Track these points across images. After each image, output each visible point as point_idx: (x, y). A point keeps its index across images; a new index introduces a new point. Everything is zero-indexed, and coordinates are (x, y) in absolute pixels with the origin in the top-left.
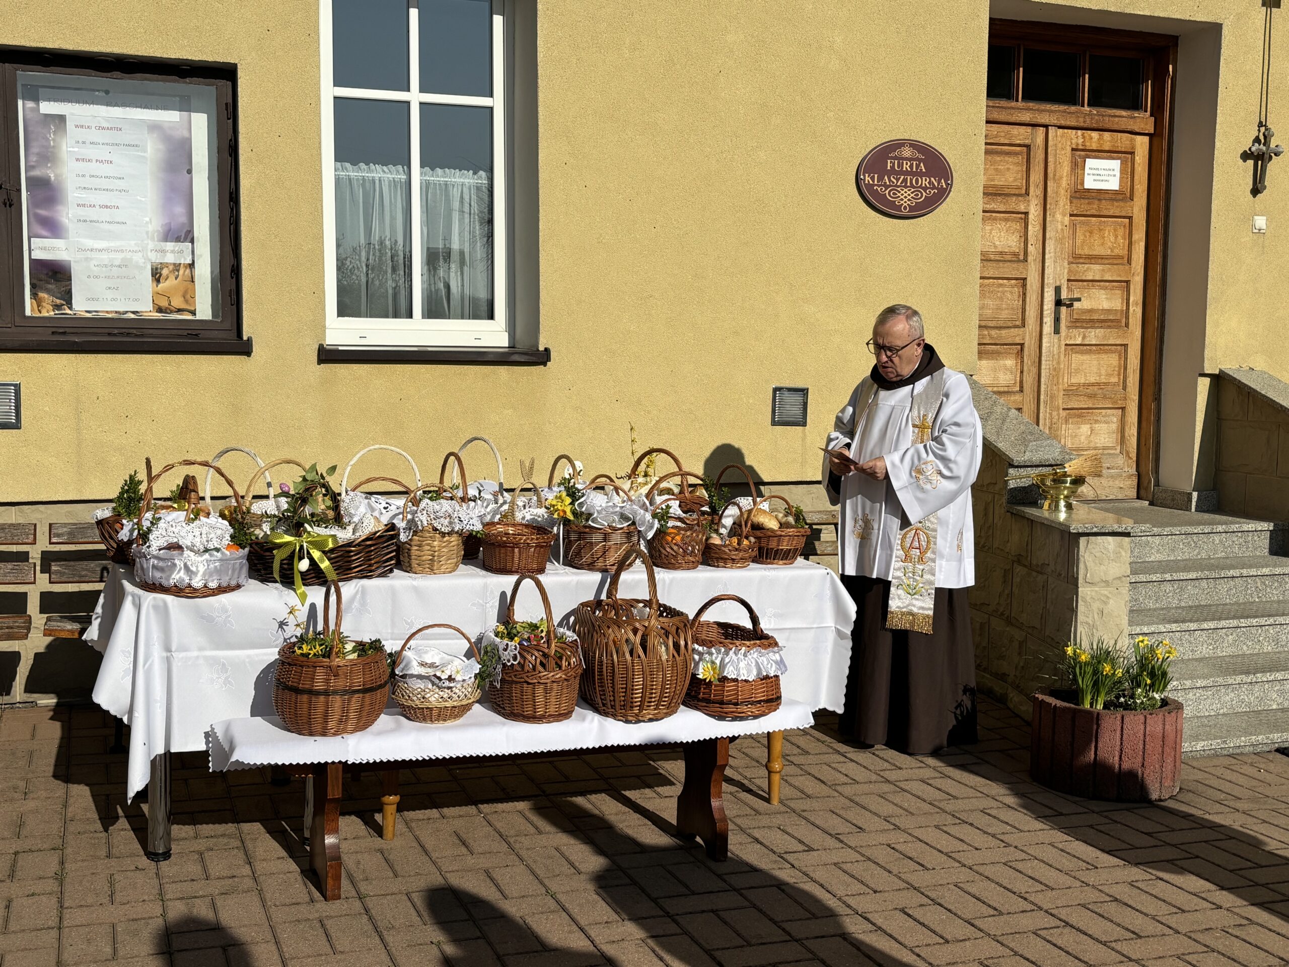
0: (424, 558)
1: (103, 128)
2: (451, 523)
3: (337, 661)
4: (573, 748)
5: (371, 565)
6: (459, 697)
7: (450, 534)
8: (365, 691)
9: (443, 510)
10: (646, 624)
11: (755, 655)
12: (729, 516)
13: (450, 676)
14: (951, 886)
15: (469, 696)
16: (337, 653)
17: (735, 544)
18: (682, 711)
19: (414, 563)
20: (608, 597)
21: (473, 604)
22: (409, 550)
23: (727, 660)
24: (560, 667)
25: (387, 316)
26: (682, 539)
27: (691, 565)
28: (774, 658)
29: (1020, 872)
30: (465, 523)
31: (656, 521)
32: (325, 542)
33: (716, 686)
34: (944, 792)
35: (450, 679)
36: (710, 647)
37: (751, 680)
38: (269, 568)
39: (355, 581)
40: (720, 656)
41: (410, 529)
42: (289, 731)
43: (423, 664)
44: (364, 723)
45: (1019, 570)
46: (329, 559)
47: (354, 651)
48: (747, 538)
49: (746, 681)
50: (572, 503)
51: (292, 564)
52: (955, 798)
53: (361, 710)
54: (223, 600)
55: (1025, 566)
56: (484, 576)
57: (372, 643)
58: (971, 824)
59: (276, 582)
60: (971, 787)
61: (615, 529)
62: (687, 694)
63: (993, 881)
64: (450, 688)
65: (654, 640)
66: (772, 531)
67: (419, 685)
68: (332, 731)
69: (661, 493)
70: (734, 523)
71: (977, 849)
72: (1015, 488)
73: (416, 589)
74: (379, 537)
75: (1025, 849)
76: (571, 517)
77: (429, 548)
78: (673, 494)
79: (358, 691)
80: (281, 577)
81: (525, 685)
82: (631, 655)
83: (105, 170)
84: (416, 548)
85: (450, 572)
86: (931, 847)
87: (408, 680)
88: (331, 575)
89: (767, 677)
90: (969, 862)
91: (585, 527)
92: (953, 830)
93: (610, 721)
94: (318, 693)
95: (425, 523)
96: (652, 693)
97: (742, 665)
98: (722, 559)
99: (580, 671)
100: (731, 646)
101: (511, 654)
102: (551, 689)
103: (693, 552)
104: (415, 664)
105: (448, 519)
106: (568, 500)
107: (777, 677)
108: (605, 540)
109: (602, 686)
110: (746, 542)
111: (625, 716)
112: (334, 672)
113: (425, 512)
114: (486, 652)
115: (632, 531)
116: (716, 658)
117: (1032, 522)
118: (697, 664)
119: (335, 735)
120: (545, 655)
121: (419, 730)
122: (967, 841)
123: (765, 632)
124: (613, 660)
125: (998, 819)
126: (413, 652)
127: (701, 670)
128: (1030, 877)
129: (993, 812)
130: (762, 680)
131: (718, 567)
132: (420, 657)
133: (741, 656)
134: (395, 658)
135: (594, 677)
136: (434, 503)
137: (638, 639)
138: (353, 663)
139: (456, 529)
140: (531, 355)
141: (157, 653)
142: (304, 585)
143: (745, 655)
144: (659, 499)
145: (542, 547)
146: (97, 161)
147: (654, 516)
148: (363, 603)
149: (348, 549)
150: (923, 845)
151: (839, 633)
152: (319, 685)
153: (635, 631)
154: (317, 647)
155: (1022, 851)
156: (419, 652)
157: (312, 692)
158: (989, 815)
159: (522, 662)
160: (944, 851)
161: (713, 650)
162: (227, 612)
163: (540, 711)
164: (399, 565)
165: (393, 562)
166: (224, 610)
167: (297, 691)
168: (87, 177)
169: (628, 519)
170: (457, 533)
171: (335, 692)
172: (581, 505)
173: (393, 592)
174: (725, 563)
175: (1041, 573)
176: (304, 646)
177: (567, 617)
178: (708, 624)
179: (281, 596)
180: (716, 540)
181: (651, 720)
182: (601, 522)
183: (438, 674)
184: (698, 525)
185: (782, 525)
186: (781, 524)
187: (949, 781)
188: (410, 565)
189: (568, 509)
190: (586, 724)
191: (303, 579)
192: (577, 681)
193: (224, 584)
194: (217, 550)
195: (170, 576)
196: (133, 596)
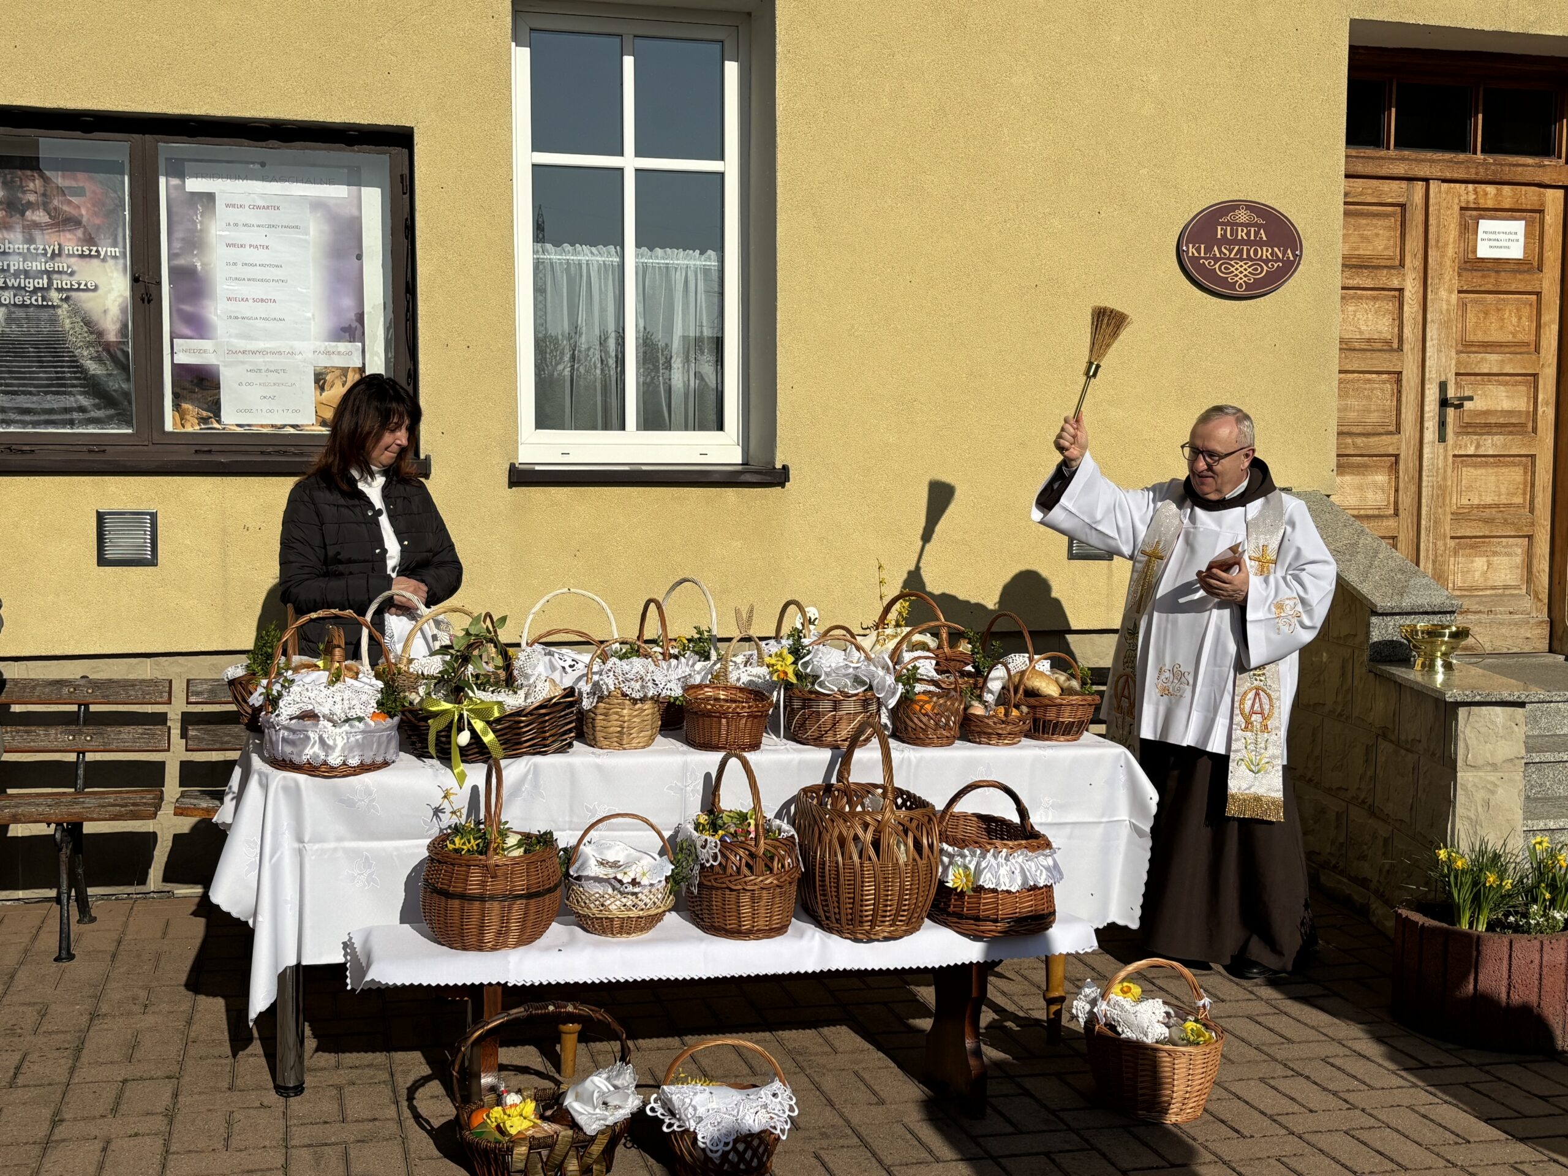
0: (612, 729)
1: (258, 207)
2: (643, 687)
3: (496, 859)
4: (787, 972)
5: (545, 739)
6: (646, 905)
7: (643, 700)
8: (529, 896)
9: (634, 671)
10: (880, 818)
11: (1020, 859)
12: (997, 679)
13: (634, 880)
14: (1273, 1162)
15: (659, 903)
16: (495, 849)
17: (1002, 715)
18: (929, 928)
19: (599, 735)
20: (838, 780)
21: (670, 788)
22: (594, 719)
23: (983, 865)
24: (771, 870)
25: (595, 428)
26: (933, 708)
27: (945, 741)
28: (1045, 863)
29: (1365, 1144)
30: (661, 686)
31: (900, 686)
32: (489, 710)
33: (970, 897)
34: (1276, 1033)
35: (634, 882)
36: (963, 848)
37: (1014, 890)
38: (424, 740)
39: (526, 758)
40: (975, 860)
41: (594, 694)
42: (439, 943)
43: (602, 863)
44: (529, 935)
45: (1384, 745)
46: (494, 732)
47: (519, 845)
48: (1017, 707)
49: (1008, 892)
50: (795, 663)
51: (449, 737)
52: (1289, 1041)
53: (524, 920)
54: (366, 780)
55: (1392, 741)
56: (684, 753)
57: (541, 836)
58: (1308, 1078)
59: (432, 757)
60: (1313, 1027)
61: (847, 696)
62: (933, 906)
63: (1327, 1155)
64: (635, 894)
65: (890, 839)
66: (1050, 698)
67: (596, 889)
68: (490, 945)
69: (913, 647)
70: (1003, 688)
71: (1311, 1111)
72: (1380, 643)
73: (599, 768)
74: (555, 704)
75: (1375, 1112)
76: (794, 680)
77: (617, 717)
78: (929, 650)
79: (520, 897)
80: (438, 751)
81: (728, 892)
82: (860, 857)
83: (261, 256)
84: (602, 717)
85: (644, 747)
86: (1252, 1106)
87: (583, 882)
88: (496, 750)
89: (1035, 888)
90: (1299, 1129)
91: (811, 692)
92: (1283, 1085)
93: (835, 938)
94: (472, 898)
95: (612, 688)
96: (886, 906)
97: (1003, 871)
98: (985, 733)
99: (797, 875)
100: (989, 847)
101: (711, 852)
102: (760, 898)
103: (947, 724)
104: (592, 862)
105: (640, 682)
106: (790, 659)
107: (1049, 888)
108: (835, 709)
109: (825, 895)
110: (1015, 713)
111: (852, 933)
112: (491, 872)
113: (611, 674)
114: (681, 849)
115: (869, 699)
116: (970, 862)
117: (1400, 686)
118: (946, 869)
119: (494, 949)
120: (752, 855)
121: (596, 945)
122: (1299, 1099)
123: (1037, 828)
124: (837, 863)
125: (1343, 1071)
126: (592, 846)
127: (951, 877)
128: (1378, 1152)
129: (1337, 1062)
130: (1029, 890)
131: (980, 743)
132: (601, 853)
133: (1001, 860)
134: (570, 855)
135: (814, 882)
136: (624, 662)
137: (869, 837)
138: (515, 861)
139: (650, 694)
140: (765, 474)
141: (288, 843)
142: (463, 761)
143: (1007, 859)
144: (907, 656)
145: (756, 717)
146: (250, 246)
147: (898, 679)
148: (536, 785)
149: (517, 718)
150: (1242, 1104)
151: (1136, 829)
152: (473, 889)
153: (866, 826)
154: (472, 841)
155: (1371, 1115)
156: (601, 847)
157: (463, 897)
158: (1333, 1065)
159: (724, 863)
160: (1268, 1112)
161: (966, 852)
162: (370, 794)
163: (746, 925)
164: (581, 737)
165: (572, 735)
166: (368, 792)
167: (447, 895)
168: (239, 266)
169: (863, 683)
170: (652, 698)
171: (492, 898)
172: (806, 665)
173: (571, 770)
174: (989, 739)
175: (1412, 752)
176: (457, 840)
177: (786, 805)
178: (965, 816)
179: (436, 776)
180: (978, 710)
181: (886, 939)
182: (830, 687)
183: (619, 876)
184: (955, 689)
185: (1064, 691)
186: (1062, 689)
187: (1285, 1018)
188: (595, 739)
189: (790, 671)
190: (804, 943)
191: (462, 755)
192: (794, 887)
193: (368, 761)
194: (360, 719)
195: (302, 751)
196: (260, 774)
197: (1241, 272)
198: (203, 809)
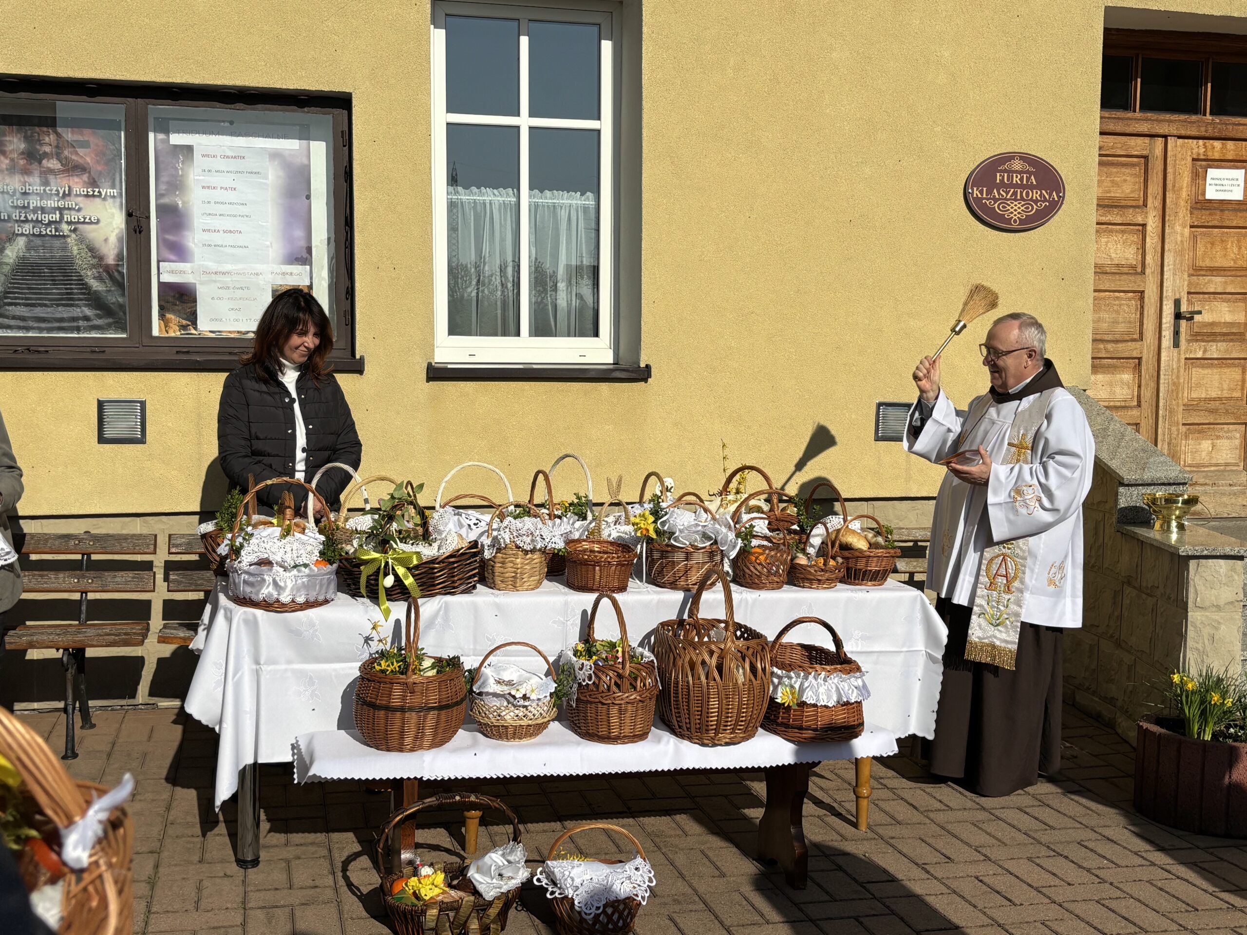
194: (306, 566)
195: (259, 591)
196: (226, 609)
197: (1015, 210)
198: (180, 638)
